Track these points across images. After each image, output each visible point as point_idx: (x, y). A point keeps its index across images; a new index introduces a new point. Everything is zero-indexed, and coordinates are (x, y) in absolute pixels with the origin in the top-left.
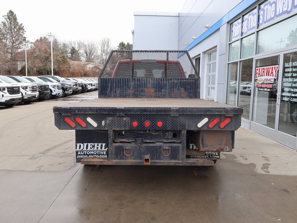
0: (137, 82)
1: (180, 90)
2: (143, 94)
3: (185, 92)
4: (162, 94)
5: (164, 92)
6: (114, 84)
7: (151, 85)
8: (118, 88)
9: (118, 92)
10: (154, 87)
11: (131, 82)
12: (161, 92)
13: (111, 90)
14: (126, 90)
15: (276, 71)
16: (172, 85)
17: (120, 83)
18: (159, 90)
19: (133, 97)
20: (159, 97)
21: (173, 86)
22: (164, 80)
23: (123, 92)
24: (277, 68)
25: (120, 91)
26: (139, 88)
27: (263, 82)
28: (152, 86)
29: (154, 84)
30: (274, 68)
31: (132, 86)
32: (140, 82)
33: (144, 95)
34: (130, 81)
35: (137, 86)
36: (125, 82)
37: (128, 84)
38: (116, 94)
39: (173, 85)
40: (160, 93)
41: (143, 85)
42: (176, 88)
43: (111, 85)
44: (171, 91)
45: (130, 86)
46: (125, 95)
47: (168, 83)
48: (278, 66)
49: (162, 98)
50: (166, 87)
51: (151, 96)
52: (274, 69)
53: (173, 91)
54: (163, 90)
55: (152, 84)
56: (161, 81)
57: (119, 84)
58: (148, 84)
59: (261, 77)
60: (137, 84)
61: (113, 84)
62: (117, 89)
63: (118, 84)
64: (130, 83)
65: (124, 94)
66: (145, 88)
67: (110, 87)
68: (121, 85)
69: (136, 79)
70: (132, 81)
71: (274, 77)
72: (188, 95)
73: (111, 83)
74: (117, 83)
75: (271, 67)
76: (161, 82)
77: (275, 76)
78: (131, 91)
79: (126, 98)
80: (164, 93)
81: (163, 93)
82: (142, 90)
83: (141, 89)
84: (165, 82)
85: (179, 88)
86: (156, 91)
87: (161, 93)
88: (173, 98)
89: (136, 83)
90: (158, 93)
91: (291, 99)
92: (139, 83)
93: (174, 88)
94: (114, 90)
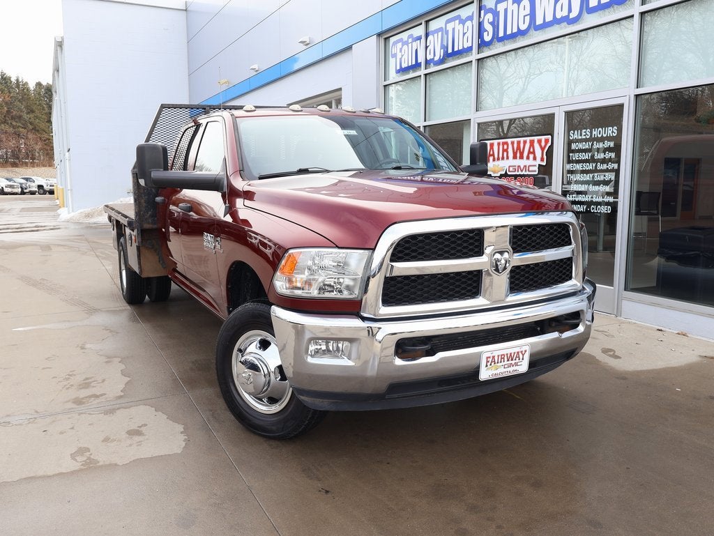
15: (542, 149)
24: (547, 141)
27: (504, 173)
30: (536, 141)
48: (550, 137)
52: (536, 145)
59: (496, 163)
71: (538, 162)
75: (528, 139)
77: (542, 160)
91: (593, 209)
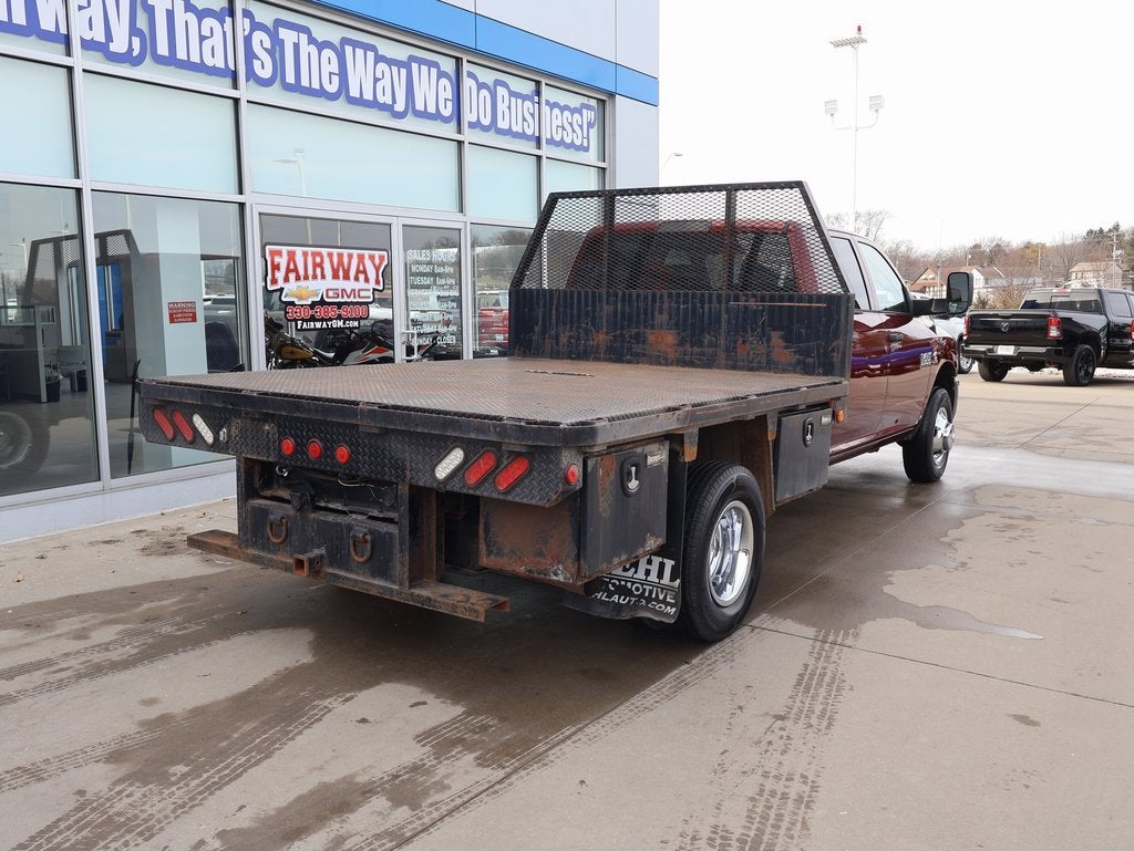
0: (623, 305)
1: (769, 341)
2: (638, 348)
3: (786, 348)
4: (702, 354)
5: (711, 344)
6: (554, 312)
7: (665, 317)
8: (565, 324)
9: (563, 340)
10: (677, 325)
11: (604, 303)
12: (700, 344)
13: (544, 331)
14: (587, 332)
16: (740, 318)
17: (572, 309)
18: (693, 335)
19: (609, 360)
20: (691, 364)
21: (744, 323)
22: (710, 302)
23: (579, 339)
25: (570, 337)
26: (629, 326)
27: (318, 299)
28: (670, 319)
29: (678, 315)
30: (367, 257)
31: (605, 318)
32: (630, 305)
33: (644, 355)
34: (600, 301)
35: (623, 318)
36: (586, 305)
37: (594, 311)
38: (557, 344)
39: (745, 320)
40: (696, 349)
41: (643, 316)
42: (753, 331)
43: (544, 315)
44: (736, 341)
45: (601, 317)
46: (585, 351)
47: (727, 311)
49: (703, 367)
50: (720, 328)
51: (666, 359)
52: (368, 263)
53: (744, 342)
54: (707, 338)
55: (670, 315)
56: (702, 302)
57: (568, 310)
58: (656, 313)
60: (623, 314)
61: (551, 311)
62: (561, 329)
63: (565, 312)
64: (601, 307)
65: (581, 348)
66: (646, 327)
67: (540, 320)
68: (572, 314)
69: (620, 295)
70: (608, 298)
72: (799, 362)
73: (544, 306)
74: (562, 309)
75: (355, 252)
76: (702, 307)
77: (377, 282)
78: (601, 338)
79: (588, 360)
80: (710, 350)
81: (706, 350)
82: (637, 334)
83: (634, 331)
84: (715, 305)
85: (763, 330)
86: (682, 343)
87: (699, 350)
88: (742, 369)
89: (619, 307)
90: (688, 347)
92: (627, 310)
93: (745, 331)
94: (553, 332)
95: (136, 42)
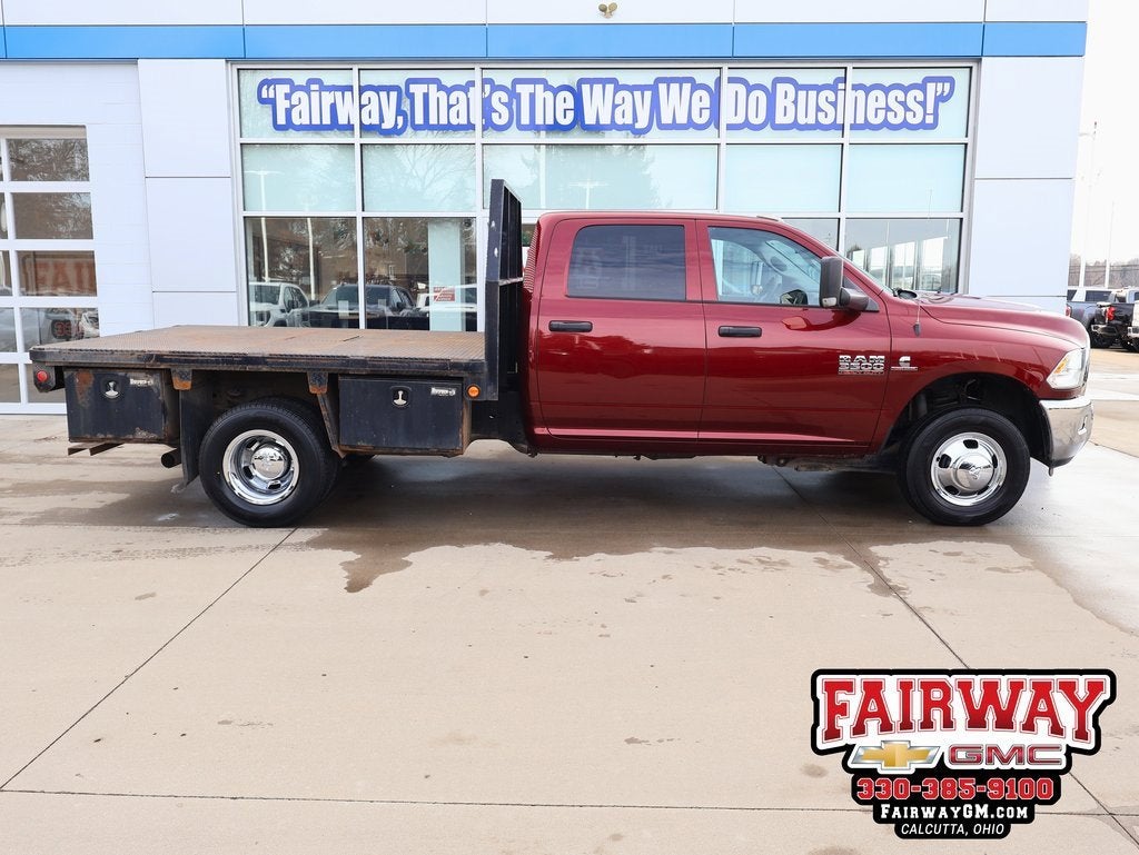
95: (400, 119)
